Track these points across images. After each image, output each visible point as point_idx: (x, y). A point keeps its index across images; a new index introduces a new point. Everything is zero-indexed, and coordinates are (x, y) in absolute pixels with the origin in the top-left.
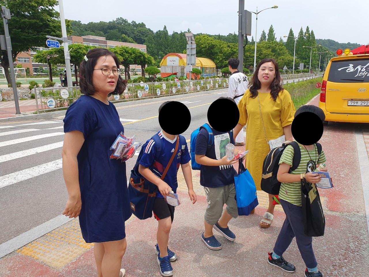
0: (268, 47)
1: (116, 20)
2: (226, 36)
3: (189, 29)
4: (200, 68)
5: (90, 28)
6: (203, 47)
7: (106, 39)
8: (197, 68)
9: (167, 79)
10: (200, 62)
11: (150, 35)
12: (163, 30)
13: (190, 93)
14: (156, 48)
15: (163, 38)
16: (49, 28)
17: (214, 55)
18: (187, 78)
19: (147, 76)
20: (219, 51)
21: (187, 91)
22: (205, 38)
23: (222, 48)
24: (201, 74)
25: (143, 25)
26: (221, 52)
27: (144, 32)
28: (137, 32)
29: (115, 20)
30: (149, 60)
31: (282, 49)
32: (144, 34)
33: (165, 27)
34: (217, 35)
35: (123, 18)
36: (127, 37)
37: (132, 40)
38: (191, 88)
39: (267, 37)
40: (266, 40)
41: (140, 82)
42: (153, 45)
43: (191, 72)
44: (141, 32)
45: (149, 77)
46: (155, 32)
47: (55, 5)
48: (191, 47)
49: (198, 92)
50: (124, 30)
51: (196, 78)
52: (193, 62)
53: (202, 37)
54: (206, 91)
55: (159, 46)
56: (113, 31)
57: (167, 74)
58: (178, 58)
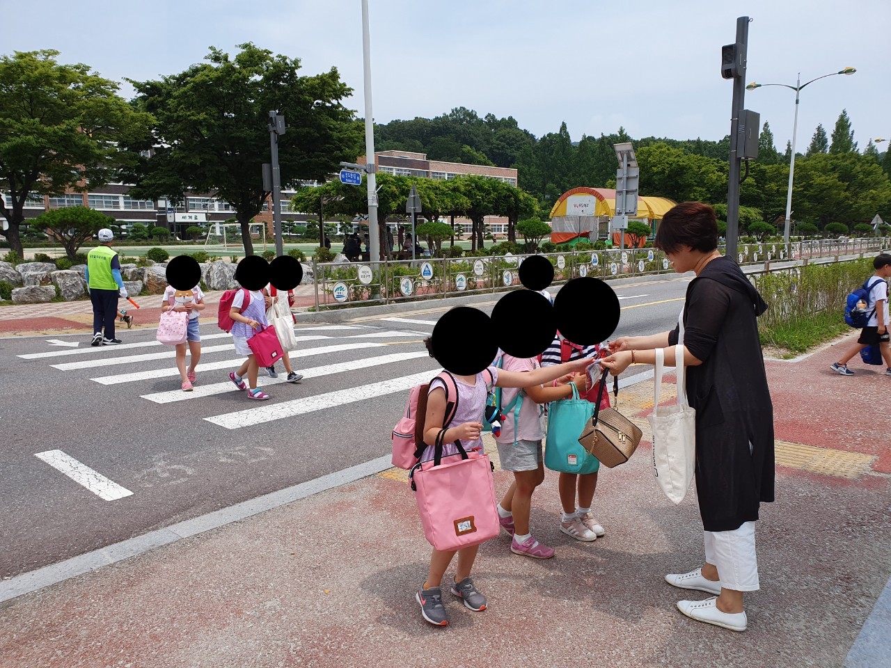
0: (829, 167)
1: (451, 112)
2: (717, 142)
3: (622, 127)
4: (646, 222)
5: (393, 132)
6: (657, 172)
7: (428, 158)
8: (640, 221)
9: (567, 246)
10: (648, 206)
11: (528, 145)
12: (558, 132)
13: (621, 277)
14: (541, 175)
15: (557, 153)
16: (331, 144)
17: (682, 191)
18: (614, 244)
19: (521, 241)
20: (695, 181)
21: (613, 273)
22: (663, 150)
23: (703, 173)
24: (648, 235)
25: (511, 123)
26: (701, 183)
27: (513, 139)
28: (497, 140)
29: (449, 113)
30: (526, 205)
31: (870, 173)
32: (513, 144)
33: (564, 127)
34: (694, 142)
35: (467, 108)
36: (473, 152)
37: (484, 158)
38: (624, 266)
39: (830, 142)
40: (828, 150)
41: (504, 253)
42: (533, 169)
43: (625, 229)
44: (507, 139)
45: (526, 241)
46: (539, 136)
47: (343, 97)
48: (628, 173)
49: (641, 275)
50: (467, 137)
51: (636, 245)
52: (630, 208)
53: (653, 147)
54: (661, 273)
55: (548, 170)
56: (443, 139)
57: (565, 235)
58: (594, 199)
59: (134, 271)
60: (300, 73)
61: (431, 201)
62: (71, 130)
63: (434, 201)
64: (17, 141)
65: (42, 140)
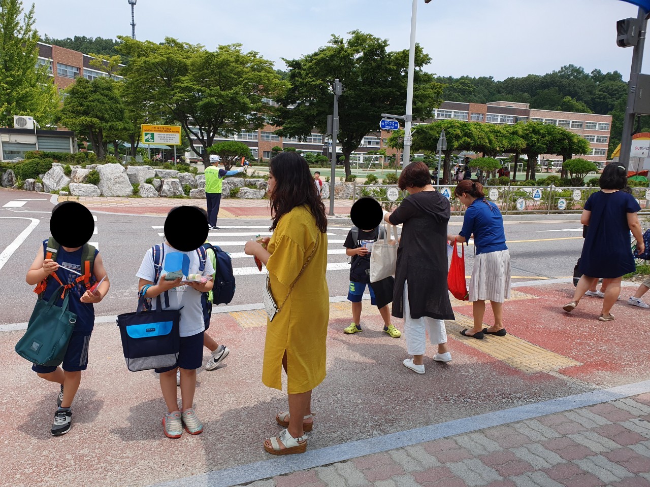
1: (560, 69)
5: (507, 87)
7: (531, 107)
25: (615, 76)
27: (616, 90)
28: (600, 91)
29: (558, 70)
32: (615, 94)
35: (575, 65)
36: (574, 102)
37: (583, 106)
44: (609, 90)
45: (572, 176)
50: (572, 89)
56: (548, 91)
59: (261, 183)
60: (388, 50)
61: (490, 142)
62: (237, 93)
63: (493, 142)
64: (206, 100)
65: (220, 100)
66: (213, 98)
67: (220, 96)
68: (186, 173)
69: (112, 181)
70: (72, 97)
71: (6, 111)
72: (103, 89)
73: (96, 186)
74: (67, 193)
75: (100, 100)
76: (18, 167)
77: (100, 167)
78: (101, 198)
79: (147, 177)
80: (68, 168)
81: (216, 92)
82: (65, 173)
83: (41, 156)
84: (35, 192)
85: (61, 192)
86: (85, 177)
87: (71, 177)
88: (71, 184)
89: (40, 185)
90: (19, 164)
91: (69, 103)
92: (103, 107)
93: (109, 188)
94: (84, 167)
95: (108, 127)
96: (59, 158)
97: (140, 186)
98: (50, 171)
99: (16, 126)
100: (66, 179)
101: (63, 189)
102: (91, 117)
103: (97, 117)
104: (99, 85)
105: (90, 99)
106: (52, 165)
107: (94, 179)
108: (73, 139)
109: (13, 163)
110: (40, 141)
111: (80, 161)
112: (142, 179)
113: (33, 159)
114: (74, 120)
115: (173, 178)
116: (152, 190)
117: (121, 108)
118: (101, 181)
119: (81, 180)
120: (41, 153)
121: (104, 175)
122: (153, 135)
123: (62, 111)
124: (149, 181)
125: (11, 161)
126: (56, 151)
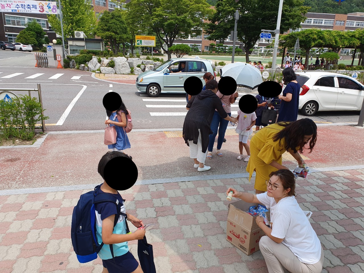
61: (336, 42)
62: (186, 17)
63: (338, 42)
64: (169, 21)
65: (176, 21)
66: (173, 20)
67: (177, 19)
68: (157, 62)
69: (121, 66)
70: (102, 21)
71: (71, 28)
72: (117, 17)
73: (113, 69)
74: (99, 72)
75: (115, 23)
76: (77, 58)
77: (115, 58)
78: (115, 75)
79: (138, 64)
80: (100, 59)
81: (175, 16)
82: (98, 62)
83: (87, 52)
84: (84, 71)
85: (96, 71)
86: (108, 64)
87: (101, 63)
88: (101, 67)
89: (87, 67)
90: (77, 57)
91: (100, 25)
92: (116, 27)
93: (119, 70)
94: (107, 59)
95: (119, 37)
96: (95, 53)
97: (134, 69)
98: (91, 61)
99: (76, 37)
100: (99, 65)
101: (97, 70)
102: (111, 32)
103: (114, 32)
104: (115, 15)
105: (110, 22)
106: (92, 57)
107: (112, 65)
108: (102, 43)
109: (74, 56)
110: (87, 44)
111: (106, 55)
112: (135, 65)
113: (84, 54)
114: (102, 34)
115: (151, 64)
116: (140, 71)
117: (125, 27)
118: (115, 66)
119: (106, 65)
120: (87, 51)
121: (117, 63)
122: (141, 41)
123: (97, 29)
124: (139, 66)
125: (73, 55)
126: (94, 50)
